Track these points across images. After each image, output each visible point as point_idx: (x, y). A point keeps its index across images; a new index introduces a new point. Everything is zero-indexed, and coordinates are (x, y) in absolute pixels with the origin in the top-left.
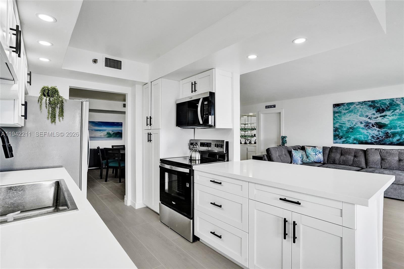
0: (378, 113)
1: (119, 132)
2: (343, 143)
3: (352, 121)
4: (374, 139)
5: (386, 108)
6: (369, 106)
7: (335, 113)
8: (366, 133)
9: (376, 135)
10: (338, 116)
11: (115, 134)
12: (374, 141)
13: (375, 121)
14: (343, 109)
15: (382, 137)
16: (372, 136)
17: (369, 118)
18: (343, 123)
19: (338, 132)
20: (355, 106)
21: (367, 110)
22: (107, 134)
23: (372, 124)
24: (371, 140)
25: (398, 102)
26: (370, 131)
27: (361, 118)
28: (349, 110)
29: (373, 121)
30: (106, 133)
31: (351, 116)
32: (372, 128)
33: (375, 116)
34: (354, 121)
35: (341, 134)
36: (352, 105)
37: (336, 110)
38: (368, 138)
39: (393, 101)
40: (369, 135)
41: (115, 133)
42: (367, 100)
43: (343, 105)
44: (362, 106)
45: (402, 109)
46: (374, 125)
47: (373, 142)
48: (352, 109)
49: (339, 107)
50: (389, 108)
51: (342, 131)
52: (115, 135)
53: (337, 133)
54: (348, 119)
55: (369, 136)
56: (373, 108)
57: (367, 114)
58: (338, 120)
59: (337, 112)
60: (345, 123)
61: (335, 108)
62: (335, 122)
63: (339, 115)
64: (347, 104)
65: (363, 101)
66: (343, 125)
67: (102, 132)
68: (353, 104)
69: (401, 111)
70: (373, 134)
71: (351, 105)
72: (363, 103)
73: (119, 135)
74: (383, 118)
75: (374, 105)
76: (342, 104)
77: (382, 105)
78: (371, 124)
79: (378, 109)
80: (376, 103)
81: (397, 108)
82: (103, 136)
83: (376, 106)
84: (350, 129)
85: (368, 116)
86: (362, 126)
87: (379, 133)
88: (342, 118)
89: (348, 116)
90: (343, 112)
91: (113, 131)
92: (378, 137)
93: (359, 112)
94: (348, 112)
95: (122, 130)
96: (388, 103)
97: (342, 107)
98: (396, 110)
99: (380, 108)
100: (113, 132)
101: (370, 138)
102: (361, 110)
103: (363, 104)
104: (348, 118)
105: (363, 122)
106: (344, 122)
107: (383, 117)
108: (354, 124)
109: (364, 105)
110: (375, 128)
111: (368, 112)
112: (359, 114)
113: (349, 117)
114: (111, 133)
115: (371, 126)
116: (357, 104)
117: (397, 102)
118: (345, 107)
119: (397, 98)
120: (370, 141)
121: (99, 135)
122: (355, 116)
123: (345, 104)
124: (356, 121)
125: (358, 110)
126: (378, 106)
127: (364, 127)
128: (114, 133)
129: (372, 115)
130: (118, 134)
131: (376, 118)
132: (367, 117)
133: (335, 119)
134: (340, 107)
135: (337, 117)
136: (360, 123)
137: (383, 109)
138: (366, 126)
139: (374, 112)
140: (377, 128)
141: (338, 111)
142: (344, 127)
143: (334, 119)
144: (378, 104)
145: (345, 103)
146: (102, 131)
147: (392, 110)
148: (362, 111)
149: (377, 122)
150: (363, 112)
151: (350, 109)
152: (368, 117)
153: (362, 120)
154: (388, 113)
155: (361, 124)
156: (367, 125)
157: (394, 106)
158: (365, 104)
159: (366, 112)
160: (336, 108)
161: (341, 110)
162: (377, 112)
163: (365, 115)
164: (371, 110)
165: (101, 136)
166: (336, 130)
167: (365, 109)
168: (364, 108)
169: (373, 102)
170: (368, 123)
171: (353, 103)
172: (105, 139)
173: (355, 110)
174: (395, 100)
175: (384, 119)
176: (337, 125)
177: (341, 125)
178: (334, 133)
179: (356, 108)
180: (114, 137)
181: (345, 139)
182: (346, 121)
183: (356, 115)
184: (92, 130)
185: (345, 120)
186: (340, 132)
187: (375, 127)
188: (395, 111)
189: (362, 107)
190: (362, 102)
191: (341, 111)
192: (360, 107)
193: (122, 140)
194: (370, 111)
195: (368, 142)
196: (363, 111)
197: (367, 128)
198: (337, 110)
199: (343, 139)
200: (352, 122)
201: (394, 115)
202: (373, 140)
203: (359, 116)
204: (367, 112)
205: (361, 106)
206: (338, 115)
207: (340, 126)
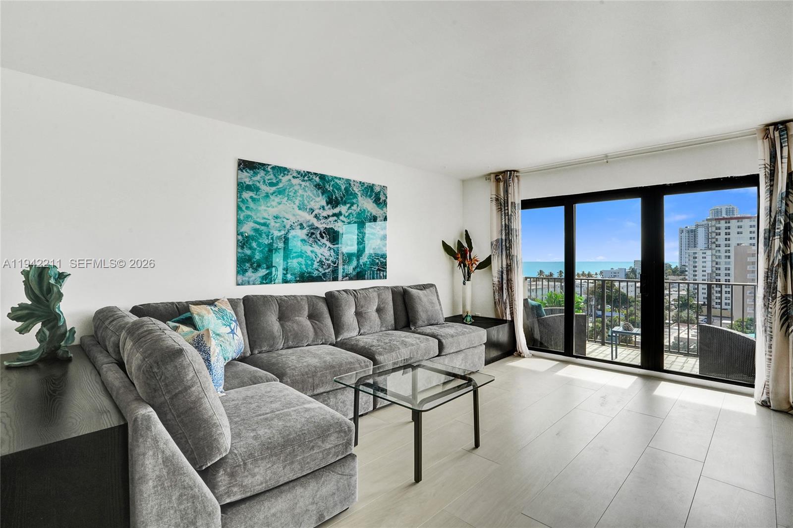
0: (329, 206)
2: (262, 283)
3: (285, 220)
4: (322, 267)
5: (341, 197)
6: (316, 186)
7: (242, 187)
8: (309, 253)
9: (326, 259)
10: (250, 200)
12: (323, 272)
13: (325, 226)
14: (264, 181)
15: (335, 264)
16: (320, 261)
17: (316, 216)
18: (262, 221)
19: (251, 248)
20: (290, 180)
21: (312, 196)
23: (321, 232)
24: (317, 270)
25: (356, 190)
26: (316, 248)
27: (300, 212)
28: (278, 187)
29: (321, 224)
31: (281, 205)
32: (319, 240)
33: (325, 214)
34: (287, 219)
35: (258, 256)
36: (284, 174)
37: (246, 180)
38: (312, 264)
39: (350, 184)
40: (315, 259)
42: (312, 171)
43: (264, 170)
44: (303, 184)
45: (360, 205)
46: (324, 234)
47: (321, 274)
48: (284, 186)
49: (254, 172)
50: (344, 199)
51: (259, 245)
53: (248, 252)
54: (273, 211)
55: (314, 261)
56: (323, 194)
57: (313, 205)
58: (249, 213)
59: (249, 188)
60: (268, 222)
61: (242, 171)
62: (242, 218)
63: (255, 196)
64: (274, 168)
65: (306, 170)
66: (263, 228)
68: (285, 172)
69: (359, 209)
70: (322, 255)
71: (282, 175)
72: (305, 175)
74: (335, 218)
75: (324, 187)
76: (263, 165)
77: (335, 190)
78: (319, 232)
79: (329, 197)
80: (328, 182)
81: (354, 201)
83: (327, 189)
84: (278, 241)
85: (313, 211)
86: (302, 234)
87: (330, 254)
88: (259, 208)
89: (274, 204)
90: (265, 188)
92: (329, 262)
93: (299, 198)
94: (274, 193)
96: (343, 187)
97: (262, 173)
98: (352, 204)
99: (332, 196)
101: (316, 265)
102: (301, 192)
103: (306, 178)
104: (275, 209)
105: (304, 225)
106: (265, 218)
107: (337, 217)
108: (288, 227)
109: (307, 181)
110: (324, 241)
111: (314, 201)
112: (297, 202)
113: (276, 206)
115: (318, 236)
116: (295, 174)
117: (354, 189)
118: (269, 177)
119: (354, 181)
120: (316, 273)
122: (290, 207)
123: (270, 167)
124: (293, 219)
125: (296, 191)
126: (329, 189)
127: (305, 237)
129: (320, 209)
131: (326, 218)
132: (312, 213)
133: (244, 208)
134: (256, 174)
135: (247, 200)
136: (299, 227)
137: (336, 197)
138: (310, 237)
139: (324, 203)
140: (327, 240)
141: (251, 183)
142: (264, 236)
143: (239, 208)
144: (330, 186)
145: (269, 165)
147: (348, 203)
148: (303, 195)
149: (328, 227)
150: (305, 199)
151: (281, 185)
152: (314, 213)
153: (303, 219)
154: (343, 209)
155: (301, 229)
156: (313, 234)
157: (351, 197)
158: (310, 180)
159: (311, 199)
160: (245, 174)
161: (259, 182)
162: (328, 203)
163: (308, 207)
164: (319, 196)
166: (244, 244)
167: (309, 193)
168: (307, 189)
169: (322, 177)
170: (313, 229)
171: (285, 169)
173: (291, 189)
174: (352, 183)
175: (338, 222)
176: (247, 229)
177: (258, 227)
178: (240, 250)
179: (292, 185)
181: (267, 271)
182: (270, 218)
183: (292, 205)
185: (269, 216)
186: (255, 249)
187: (325, 239)
188: (352, 207)
189: (303, 186)
190: (304, 172)
191: (258, 184)
192: (301, 185)
194: (318, 199)
195: (313, 275)
196: (305, 197)
197: (311, 239)
198: (248, 182)
199: (262, 269)
200: (283, 222)
201: (351, 216)
202: (321, 270)
203: (298, 207)
204: (311, 201)
205: (301, 183)
206: (251, 197)
207: (256, 230)
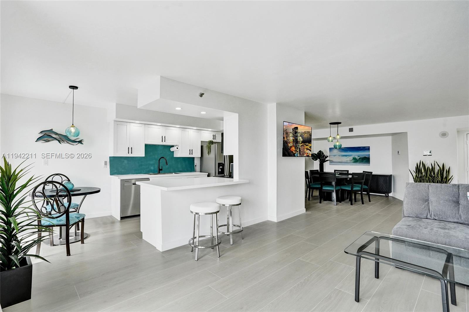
11: (361, 159)
22: (353, 159)
30: (352, 158)
52: (361, 160)
73: (366, 160)
82: (349, 161)
91: (359, 156)
100: (359, 157)
114: (357, 158)
121: (346, 160)
128: (360, 158)
146: (348, 157)
165: (347, 161)
180: (360, 162)
184: (339, 156)
193: (370, 165)
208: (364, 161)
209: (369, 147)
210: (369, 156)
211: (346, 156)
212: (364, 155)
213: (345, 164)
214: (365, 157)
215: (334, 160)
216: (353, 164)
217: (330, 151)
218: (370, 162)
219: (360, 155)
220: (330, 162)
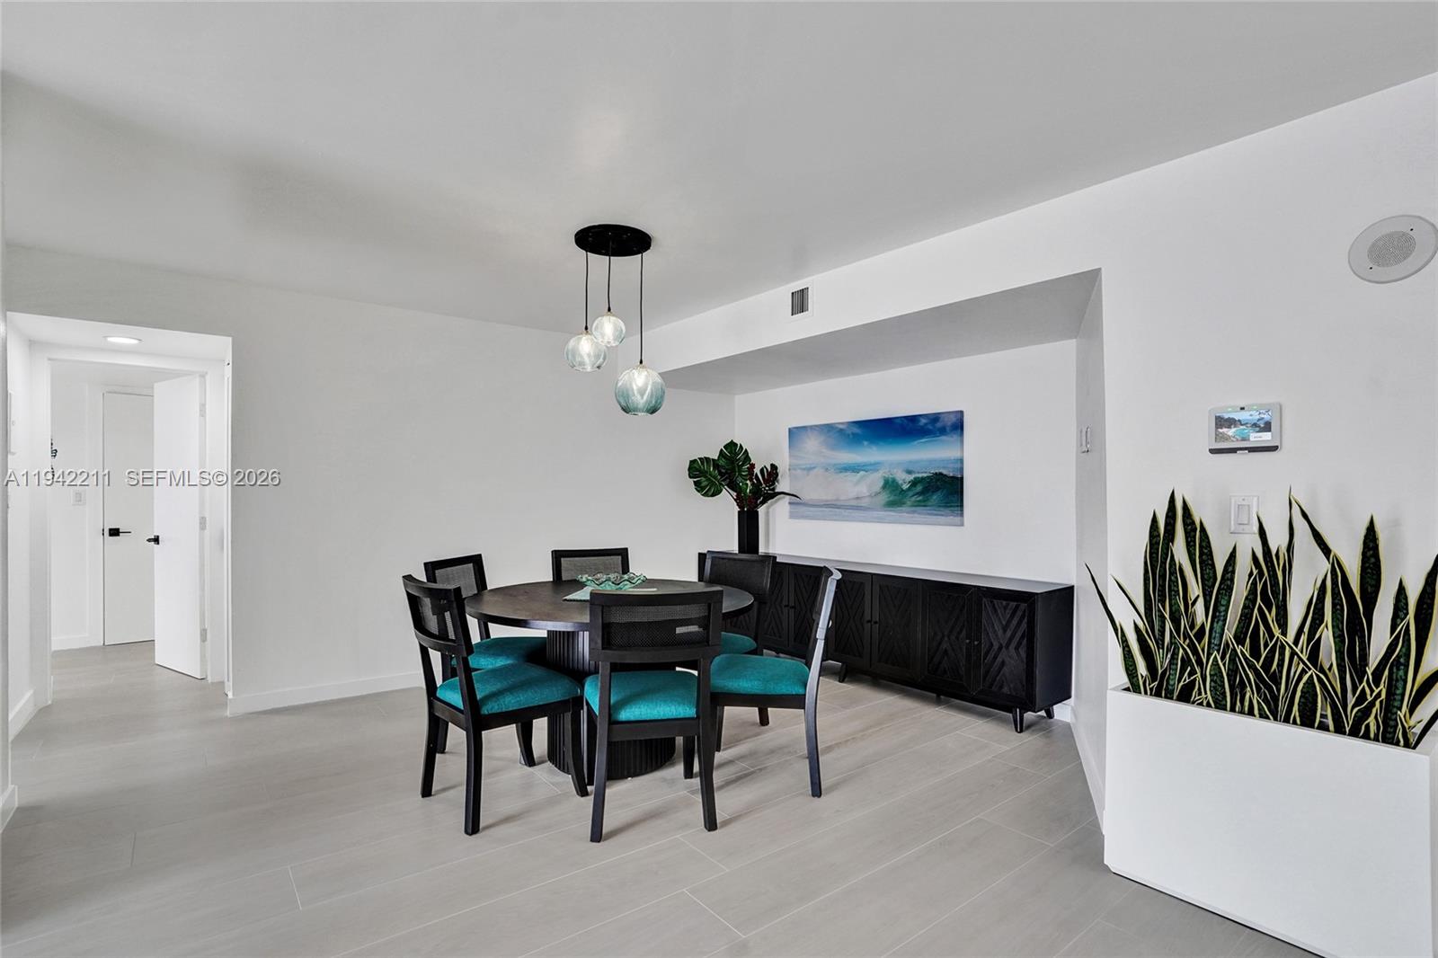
1: (941, 474)
11: (919, 488)
22: (884, 487)
30: (881, 483)
41: (923, 478)
52: (919, 494)
67: (862, 477)
82: (867, 500)
91: (910, 469)
95: (961, 461)
100: (912, 477)
114: (900, 482)
121: (853, 495)
128: (914, 483)
130: (938, 489)
146: (862, 473)
165: (858, 498)
172: (875, 514)
180: (918, 504)
193: (962, 525)
208: (935, 498)
209: (962, 412)
210: (961, 470)
211: (854, 469)
212: (931, 461)
213: (846, 513)
214: (939, 477)
215: (807, 495)
216: (882, 514)
217: (790, 446)
218: (962, 506)
219: (917, 462)
220: (790, 503)
